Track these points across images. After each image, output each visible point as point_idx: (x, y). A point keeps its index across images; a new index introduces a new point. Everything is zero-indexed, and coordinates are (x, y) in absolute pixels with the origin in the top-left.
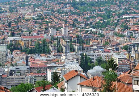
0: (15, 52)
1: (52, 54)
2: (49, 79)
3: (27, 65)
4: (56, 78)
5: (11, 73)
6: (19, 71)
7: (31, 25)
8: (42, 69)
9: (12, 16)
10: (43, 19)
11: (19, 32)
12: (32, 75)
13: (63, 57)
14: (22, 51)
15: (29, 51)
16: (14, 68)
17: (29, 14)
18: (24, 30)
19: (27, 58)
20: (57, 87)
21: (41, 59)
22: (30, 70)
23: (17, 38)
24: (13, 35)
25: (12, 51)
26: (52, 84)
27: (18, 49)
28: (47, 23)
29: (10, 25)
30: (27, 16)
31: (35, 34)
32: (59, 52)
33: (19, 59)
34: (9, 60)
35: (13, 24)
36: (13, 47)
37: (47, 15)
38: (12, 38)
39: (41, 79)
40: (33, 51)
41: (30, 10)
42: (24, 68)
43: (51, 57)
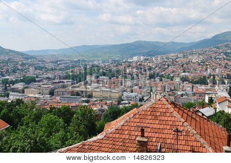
0: (185, 83)
1: (209, 85)
2: (207, 101)
3: (193, 91)
4: (211, 100)
5: (182, 95)
6: (187, 94)
7: (196, 66)
8: (202, 95)
9: (185, 60)
10: (204, 62)
11: (189, 70)
12: (195, 98)
13: (217, 87)
14: (190, 82)
15: (194, 82)
16: (184, 93)
17: (195, 59)
18: (192, 69)
19: (193, 86)
20: (212, 107)
21: (202, 88)
22: (194, 94)
23: (187, 74)
24: (184, 72)
25: (183, 82)
26: (209, 104)
27: (187, 81)
28: (207, 65)
29: (183, 66)
30: (194, 61)
31: (199, 72)
32: (214, 84)
33: (188, 87)
34: (181, 87)
35: (185, 66)
36: (184, 79)
37: (207, 60)
38: (184, 74)
39: (201, 101)
40: (196, 83)
41: (196, 57)
42: (190, 93)
43: (209, 87)
